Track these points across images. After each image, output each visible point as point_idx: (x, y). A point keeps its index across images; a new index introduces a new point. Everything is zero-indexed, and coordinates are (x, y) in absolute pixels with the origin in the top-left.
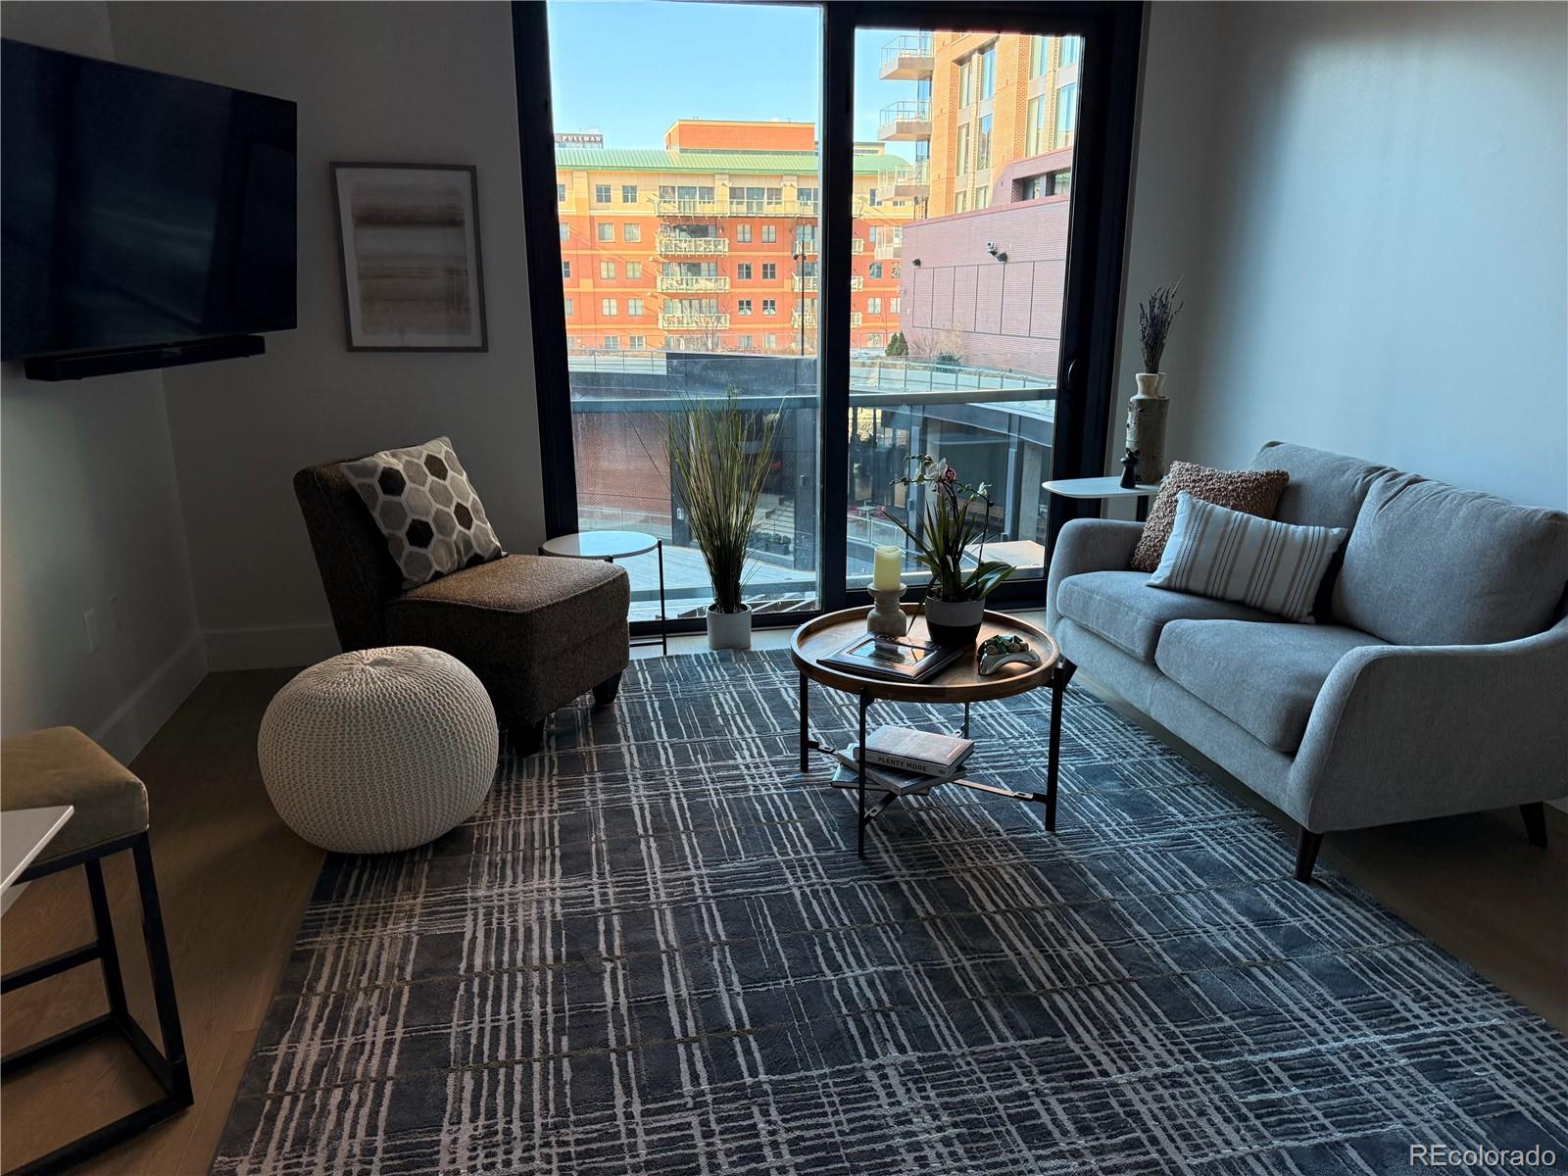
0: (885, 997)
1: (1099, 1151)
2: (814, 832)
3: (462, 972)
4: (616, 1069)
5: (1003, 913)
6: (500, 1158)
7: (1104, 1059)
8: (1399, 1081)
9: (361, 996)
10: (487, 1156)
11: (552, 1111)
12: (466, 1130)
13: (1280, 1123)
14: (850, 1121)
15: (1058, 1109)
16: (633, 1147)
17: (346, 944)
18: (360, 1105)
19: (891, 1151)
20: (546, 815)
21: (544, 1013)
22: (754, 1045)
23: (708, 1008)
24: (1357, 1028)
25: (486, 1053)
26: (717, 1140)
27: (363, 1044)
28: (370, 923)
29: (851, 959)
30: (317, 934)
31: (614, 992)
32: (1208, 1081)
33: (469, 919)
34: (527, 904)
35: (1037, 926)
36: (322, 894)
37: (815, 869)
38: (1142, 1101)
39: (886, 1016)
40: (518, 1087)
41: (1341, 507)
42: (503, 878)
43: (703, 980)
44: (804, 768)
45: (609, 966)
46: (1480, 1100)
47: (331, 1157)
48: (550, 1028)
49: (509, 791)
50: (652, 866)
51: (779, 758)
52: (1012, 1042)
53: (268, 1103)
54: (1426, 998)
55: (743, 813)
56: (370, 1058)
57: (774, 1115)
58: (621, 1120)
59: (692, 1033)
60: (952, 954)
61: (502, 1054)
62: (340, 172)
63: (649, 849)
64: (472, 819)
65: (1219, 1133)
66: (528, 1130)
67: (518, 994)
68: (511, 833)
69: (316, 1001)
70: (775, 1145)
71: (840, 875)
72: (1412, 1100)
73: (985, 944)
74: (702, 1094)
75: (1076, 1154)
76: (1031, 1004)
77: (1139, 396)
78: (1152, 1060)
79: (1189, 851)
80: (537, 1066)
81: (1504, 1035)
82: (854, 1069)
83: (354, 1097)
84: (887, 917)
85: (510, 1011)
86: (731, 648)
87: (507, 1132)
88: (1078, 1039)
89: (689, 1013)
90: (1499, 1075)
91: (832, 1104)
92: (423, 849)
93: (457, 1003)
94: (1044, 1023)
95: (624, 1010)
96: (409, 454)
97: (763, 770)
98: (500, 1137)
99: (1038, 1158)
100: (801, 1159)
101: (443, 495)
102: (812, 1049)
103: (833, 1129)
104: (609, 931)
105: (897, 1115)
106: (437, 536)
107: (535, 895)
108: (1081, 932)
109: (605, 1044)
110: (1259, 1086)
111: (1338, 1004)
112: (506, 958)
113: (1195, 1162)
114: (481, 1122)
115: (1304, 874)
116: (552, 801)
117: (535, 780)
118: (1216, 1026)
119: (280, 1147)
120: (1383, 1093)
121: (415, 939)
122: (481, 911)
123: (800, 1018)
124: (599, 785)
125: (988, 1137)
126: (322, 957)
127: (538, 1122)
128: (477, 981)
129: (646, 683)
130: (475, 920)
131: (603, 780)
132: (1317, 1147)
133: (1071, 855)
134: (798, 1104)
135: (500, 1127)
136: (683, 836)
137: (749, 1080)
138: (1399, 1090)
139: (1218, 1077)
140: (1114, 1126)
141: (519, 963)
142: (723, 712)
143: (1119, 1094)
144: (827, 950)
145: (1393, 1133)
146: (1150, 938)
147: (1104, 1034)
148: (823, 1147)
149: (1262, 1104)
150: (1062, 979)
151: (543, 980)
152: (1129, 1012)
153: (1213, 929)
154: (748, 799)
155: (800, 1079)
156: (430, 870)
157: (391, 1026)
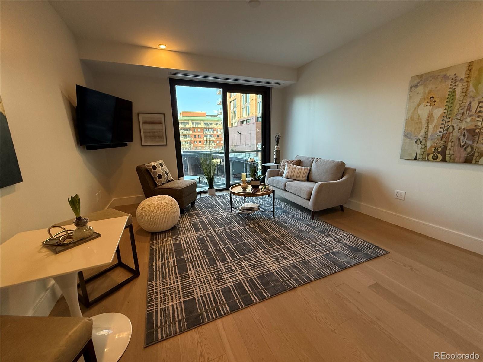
0: (256, 243)
1: (295, 259)
2: (236, 221)
3: (183, 248)
4: (216, 259)
5: (270, 229)
6: (200, 275)
7: (292, 247)
8: (334, 244)
9: (166, 254)
10: (198, 275)
11: (207, 266)
12: (193, 271)
13: (320, 252)
14: (256, 261)
15: (288, 254)
16: (223, 270)
17: (160, 246)
18: (172, 270)
19: (264, 264)
20: (189, 223)
21: (200, 252)
22: (237, 252)
23: (228, 248)
24: (326, 238)
25: (192, 260)
26: (236, 266)
27: (169, 261)
28: (163, 243)
29: (249, 238)
30: (154, 246)
31: (211, 248)
32: (308, 248)
33: (181, 240)
34: (191, 237)
35: (276, 230)
36: (152, 239)
37: (239, 226)
38: (300, 252)
39: (257, 245)
40: (200, 264)
41: (309, 164)
42: (185, 233)
43: (225, 244)
44: (231, 212)
45: (209, 244)
46: (346, 245)
47: (170, 279)
48: (202, 254)
49: (181, 220)
50: (211, 229)
51: (227, 211)
52: (278, 246)
53: (155, 273)
54: (334, 233)
55: (223, 219)
56: (171, 263)
57: (244, 262)
58: (219, 266)
59: (226, 252)
60: (264, 236)
61: (195, 259)
62: (139, 114)
63: (209, 226)
64: (176, 225)
65: (312, 254)
66: (204, 270)
67: (194, 250)
68: (184, 226)
69: (158, 256)
70: (246, 266)
71: (243, 227)
72: (337, 246)
73: (269, 234)
74: (231, 260)
75: (292, 260)
76: (279, 241)
77: (276, 150)
78: (299, 246)
79: (295, 217)
80: (202, 260)
81: (346, 236)
82: (255, 254)
83: (170, 269)
84: (252, 232)
85: (194, 253)
86: (212, 195)
87: (200, 271)
88: (287, 245)
89: (225, 249)
90: (347, 241)
91: (253, 259)
92: (169, 230)
93: (184, 253)
94: (282, 243)
95: (214, 250)
96: (156, 163)
97: (225, 213)
98: (199, 272)
99: (287, 262)
100: (251, 267)
101: (163, 170)
102: (247, 252)
103: (254, 262)
104: (207, 239)
105: (264, 259)
106: (163, 177)
107: (192, 235)
108: (283, 230)
109: (212, 255)
110: (315, 247)
111: (323, 235)
112: (190, 245)
113: (310, 259)
114: (195, 270)
115: (313, 218)
116: (189, 221)
117: (185, 218)
118: (307, 240)
119: (160, 279)
120: (333, 246)
121: (173, 244)
122: (183, 239)
123: (243, 248)
124: (197, 218)
125: (279, 260)
126: (156, 250)
127: (205, 268)
128: (186, 249)
129: (199, 201)
130: (182, 240)
131: (197, 217)
132: (326, 254)
133: (278, 220)
134: (247, 260)
135: (199, 270)
136: (214, 224)
137: (238, 257)
138: (334, 245)
139: (309, 247)
140: (296, 255)
141: (193, 246)
142: (214, 205)
143: (296, 251)
144: (244, 238)
145: (335, 251)
146: (293, 230)
147: (291, 243)
148: (254, 265)
149: (316, 249)
150: (282, 237)
151: (198, 248)
152: (294, 240)
153: (302, 227)
154: (224, 217)
155: (246, 256)
156: (171, 233)
157: (173, 258)
